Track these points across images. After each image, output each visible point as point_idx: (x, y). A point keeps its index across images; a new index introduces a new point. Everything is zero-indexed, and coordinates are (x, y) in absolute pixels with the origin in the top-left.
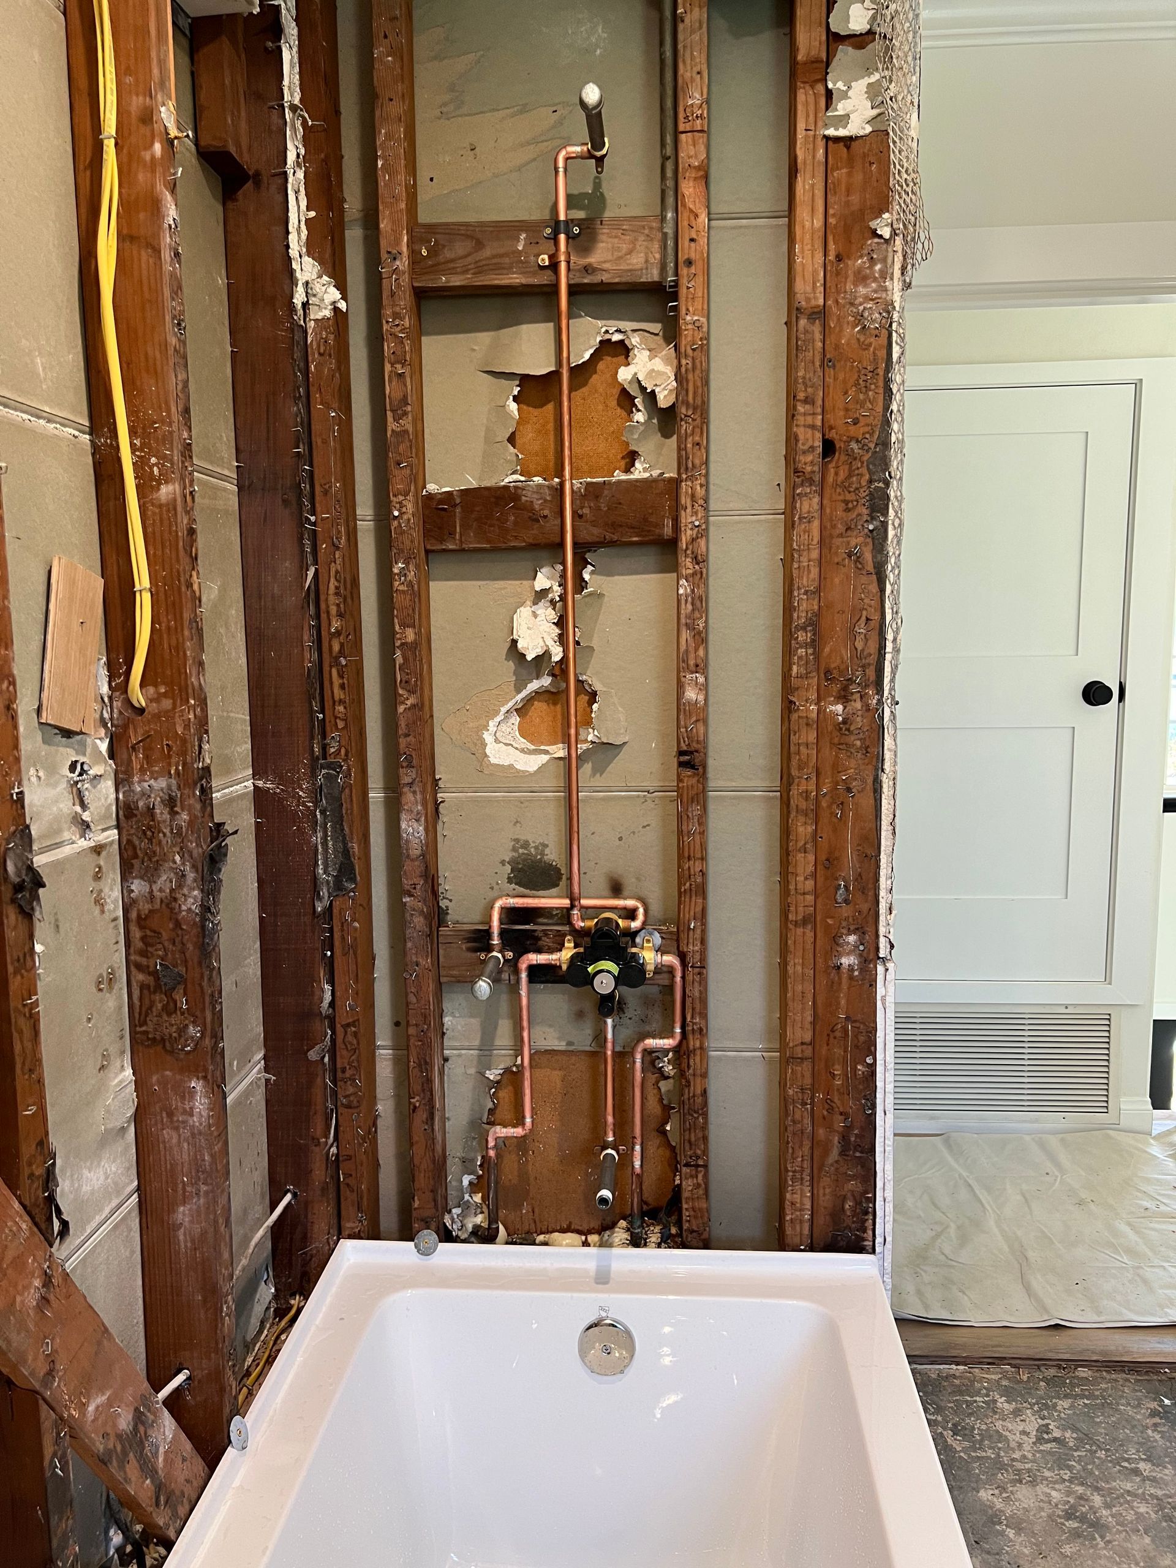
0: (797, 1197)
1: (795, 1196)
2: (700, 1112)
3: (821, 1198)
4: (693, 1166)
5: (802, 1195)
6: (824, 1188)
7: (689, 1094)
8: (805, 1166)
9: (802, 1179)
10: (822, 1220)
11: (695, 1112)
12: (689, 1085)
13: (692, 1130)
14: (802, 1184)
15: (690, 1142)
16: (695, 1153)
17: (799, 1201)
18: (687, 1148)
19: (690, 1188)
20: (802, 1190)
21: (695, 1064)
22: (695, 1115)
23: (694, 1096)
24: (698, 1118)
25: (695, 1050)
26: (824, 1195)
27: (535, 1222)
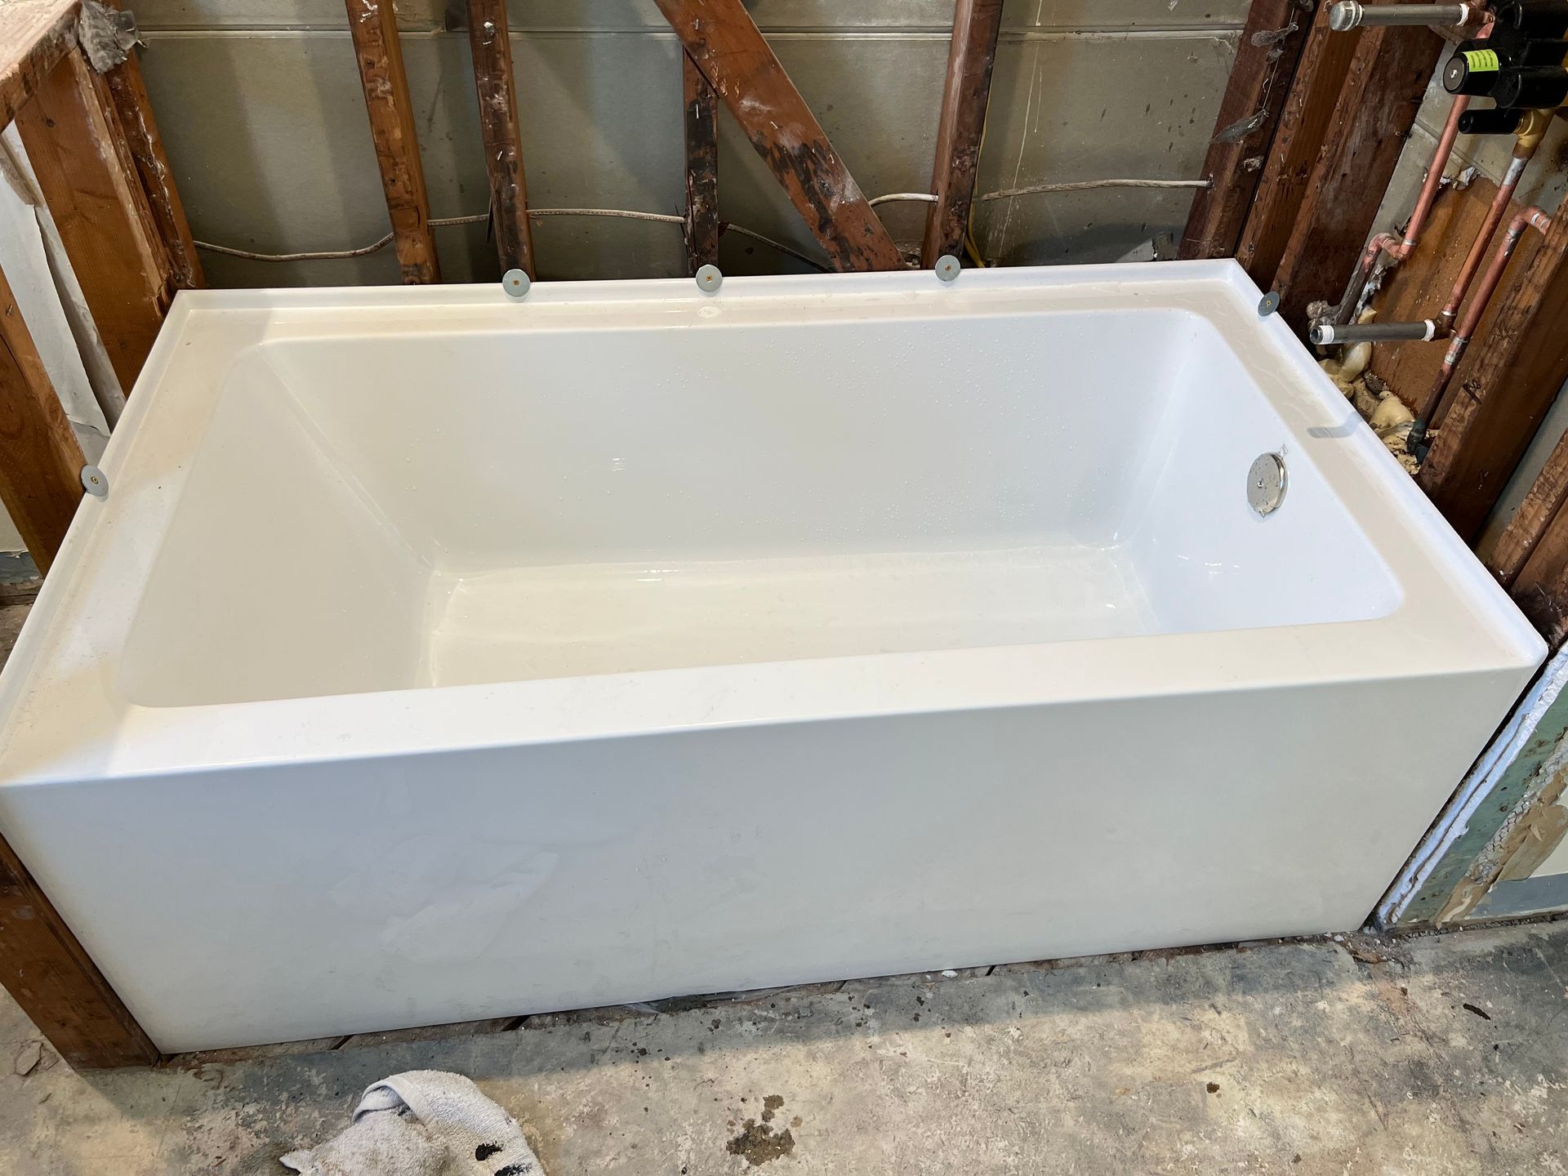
0: (1531, 512)
1: (1530, 509)
2: (1510, 333)
3: (1553, 536)
4: (1469, 392)
5: (1536, 515)
6: (1562, 528)
7: (1512, 302)
8: (1560, 482)
9: (1548, 495)
10: (1537, 563)
11: (1506, 330)
12: (1519, 290)
13: (1491, 350)
14: (1544, 500)
15: (1482, 361)
16: (1479, 378)
17: (1530, 517)
18: (1477, 367)
19: (1454, 416)
20: (1540, 507)
21: (1538, 266)
22: (1504, 333)
23: (1515, 308)
24: (1503, 338)
25: (1548, 247)
26: (1558, 535)
27: (1394, 376)
